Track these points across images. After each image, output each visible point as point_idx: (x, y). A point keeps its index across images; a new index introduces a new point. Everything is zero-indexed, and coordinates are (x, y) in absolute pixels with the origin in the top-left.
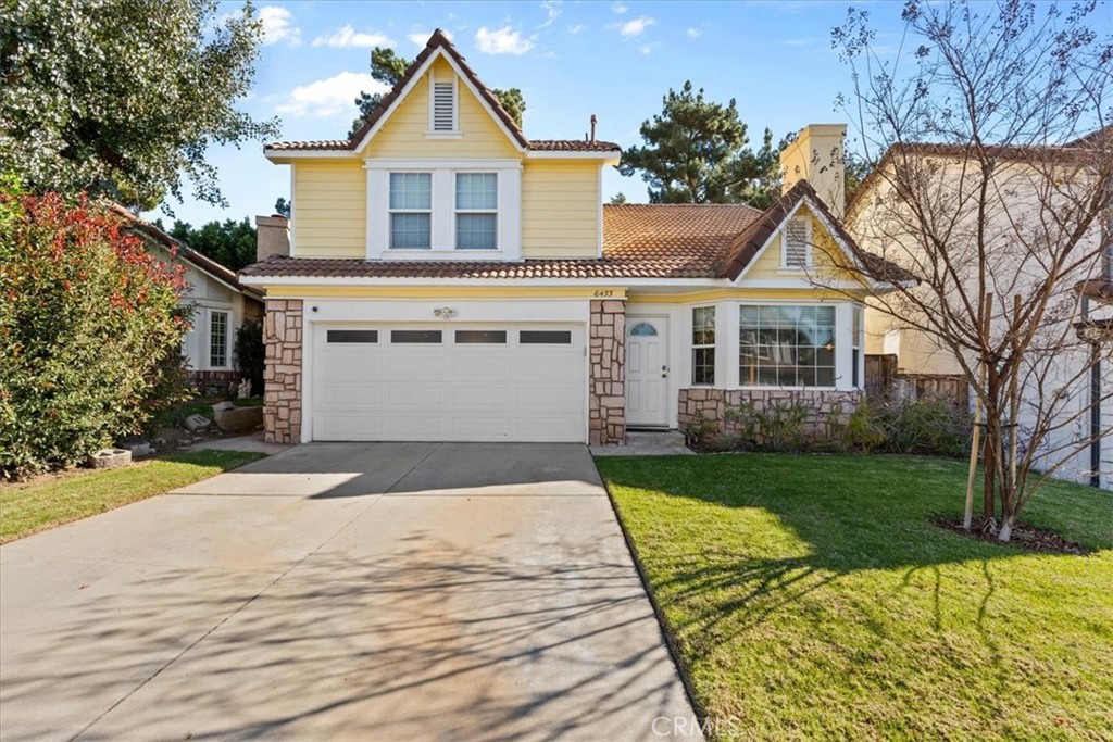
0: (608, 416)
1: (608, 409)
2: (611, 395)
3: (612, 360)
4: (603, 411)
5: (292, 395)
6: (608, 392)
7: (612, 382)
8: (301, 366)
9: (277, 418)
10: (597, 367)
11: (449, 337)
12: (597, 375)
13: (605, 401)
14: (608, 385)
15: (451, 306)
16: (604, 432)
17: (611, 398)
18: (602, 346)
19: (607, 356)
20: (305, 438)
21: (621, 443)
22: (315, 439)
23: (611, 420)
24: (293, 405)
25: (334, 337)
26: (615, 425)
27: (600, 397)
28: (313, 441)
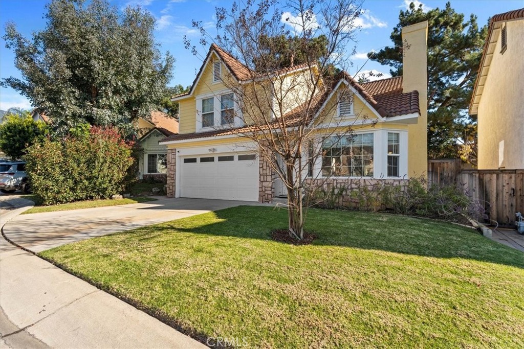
0: (265, 190)
1: (265, 187)
2: (266, 181)
3: (267, 166)
4: (263, 188)
5: (173, 181)
6: (265, 180)
7: (267, 176)
8: (175, 171)
9: (169, 189)
10: (261, 169)
11: (216, 159)
12: (261, 173)
13: (264, 184)
14: (265, 177)
15: (214, 147)
16: (264, 197)
17: (267, 183)
18: (263, 160)
19: (265, 164)
20: (177, 196)
21: (270, 202)
22: (181, 196)
23: (266, 192)
24: (173, 184)
25: (187, 161)
26: (268, 194)
27: (262, 182)
28: (180, 197)
